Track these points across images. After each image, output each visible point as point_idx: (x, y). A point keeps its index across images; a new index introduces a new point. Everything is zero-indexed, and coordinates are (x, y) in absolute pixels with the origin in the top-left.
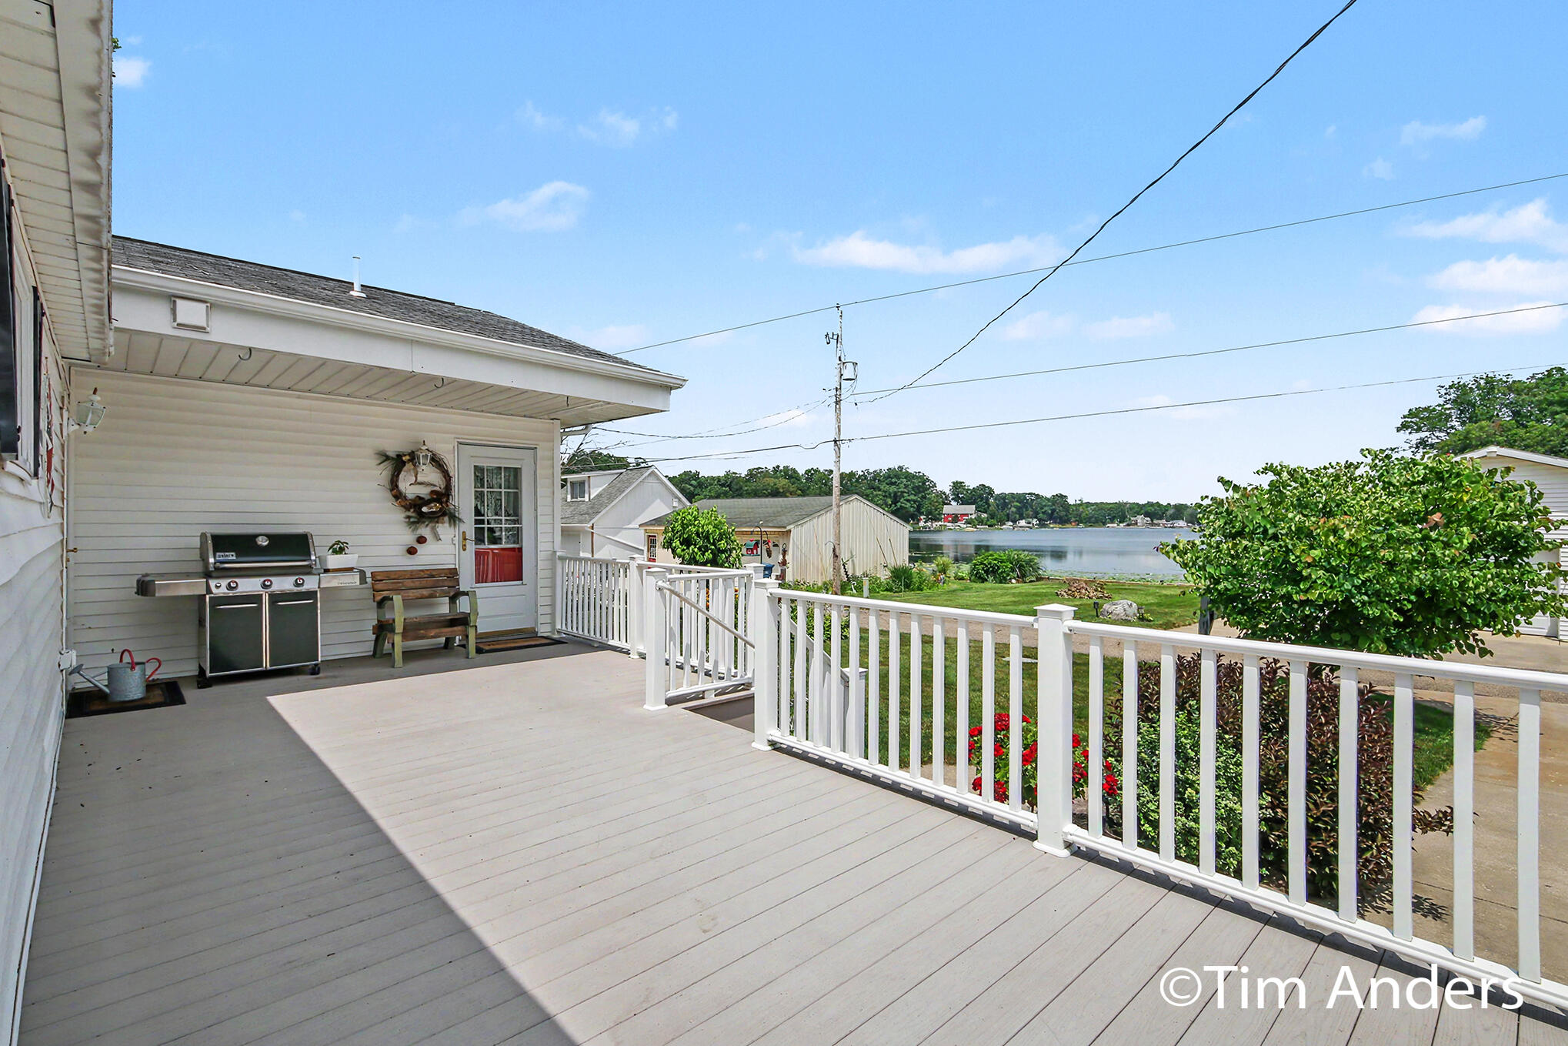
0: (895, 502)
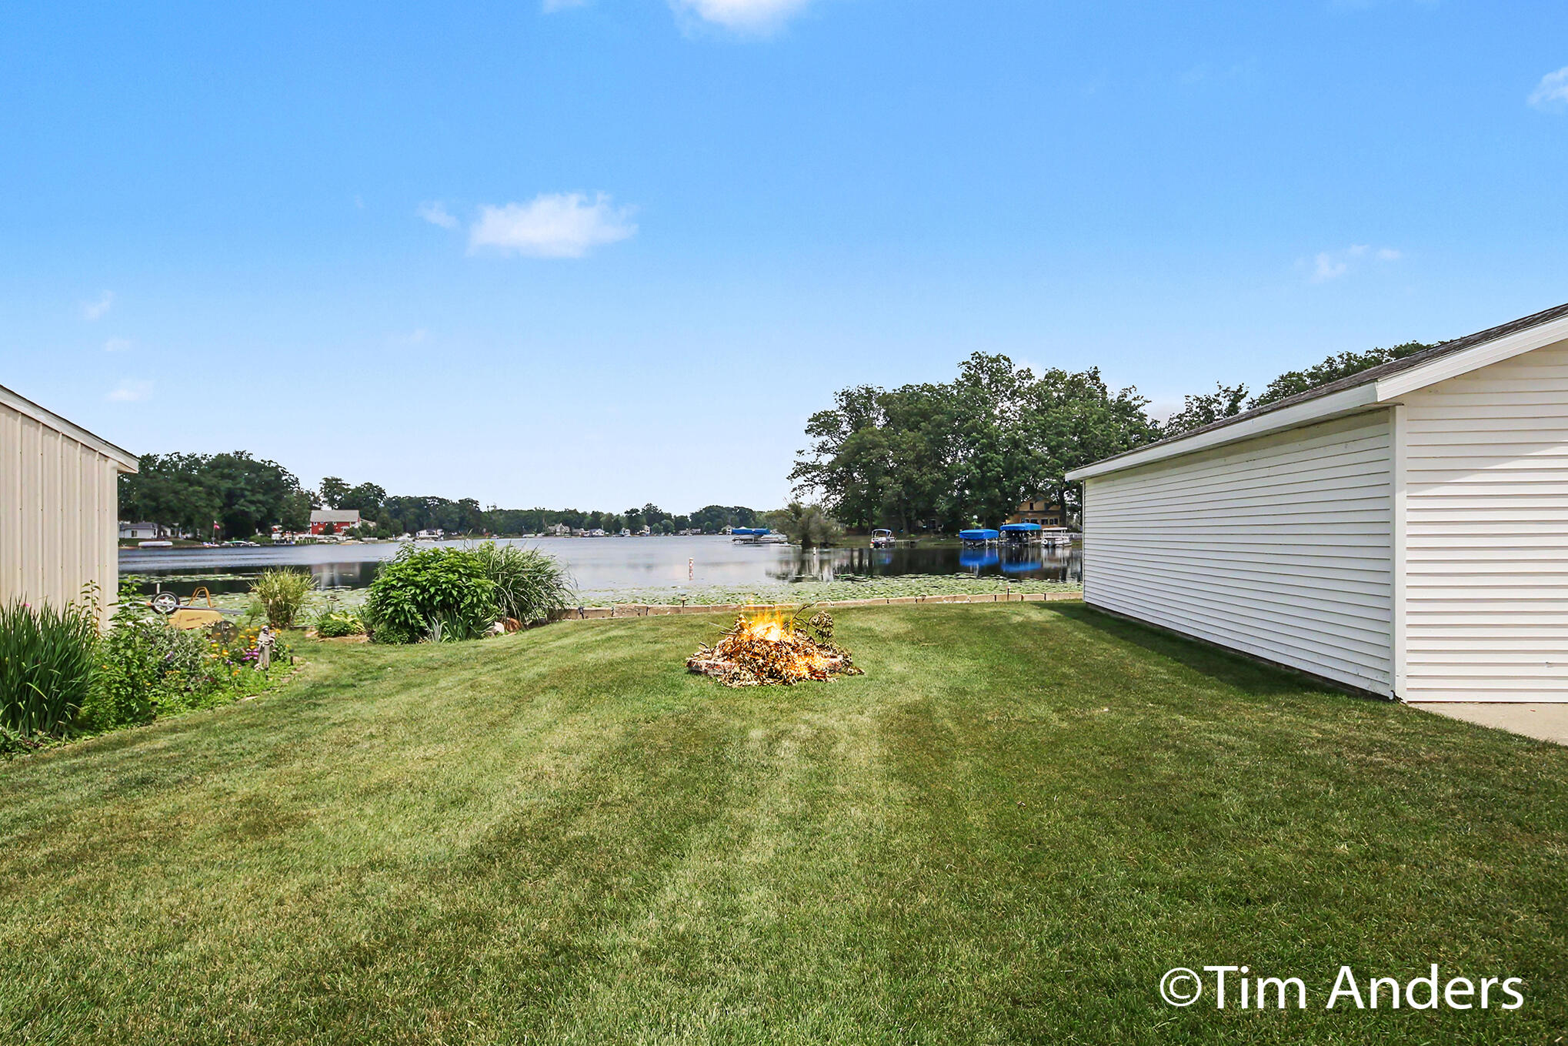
0: (230, 504)
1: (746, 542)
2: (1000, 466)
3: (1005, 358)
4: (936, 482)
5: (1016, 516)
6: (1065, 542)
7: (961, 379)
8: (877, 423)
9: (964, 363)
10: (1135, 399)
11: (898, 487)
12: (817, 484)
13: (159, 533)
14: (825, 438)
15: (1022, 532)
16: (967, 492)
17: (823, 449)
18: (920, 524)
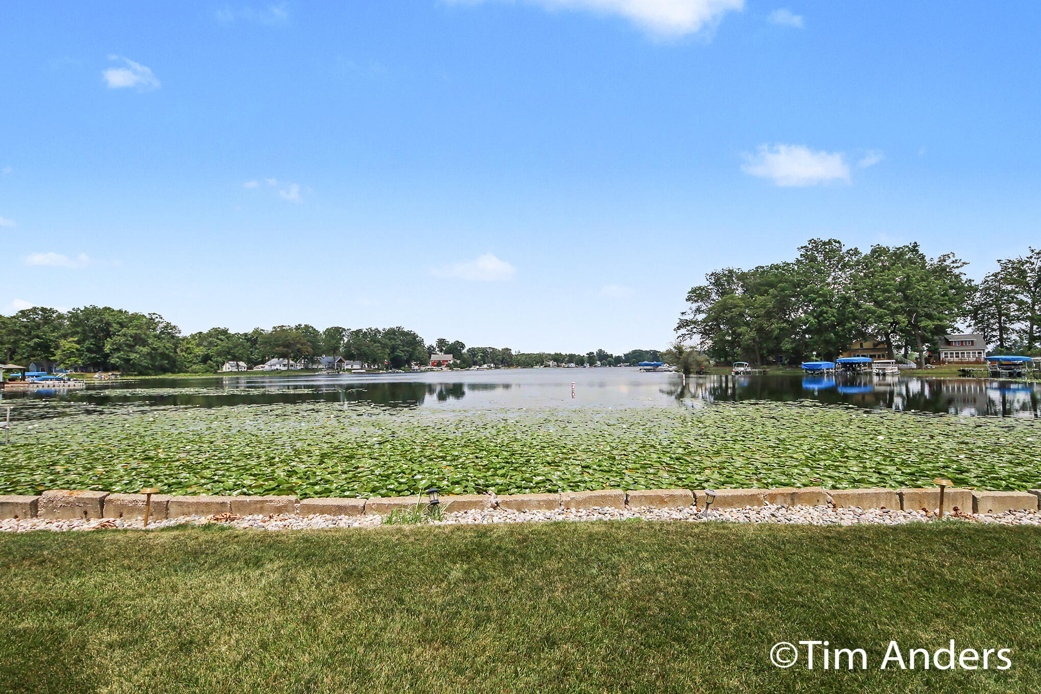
0: (393, 352)
1: (648, 370)
2: (834, 317)
3: (835, 241)
4: (781, 329)
5: (848, 352)
6: (894, 371)
7: (800, 259)
8: (737, 292)
9: (802, 248)
10: (953, 262)
11: (753, 334)
12: (695, 333)
13: (362, 366)
14: (700, 304)
15: (855, 364)
16: (807, 336)
17: (698, 310)
18: (771, 358)
